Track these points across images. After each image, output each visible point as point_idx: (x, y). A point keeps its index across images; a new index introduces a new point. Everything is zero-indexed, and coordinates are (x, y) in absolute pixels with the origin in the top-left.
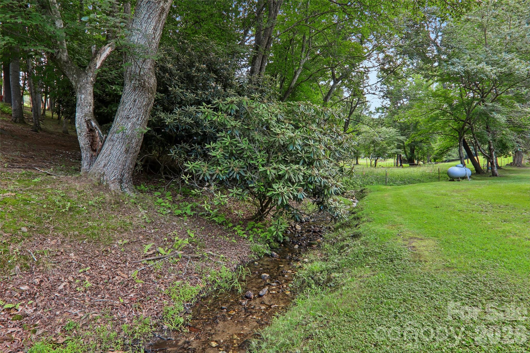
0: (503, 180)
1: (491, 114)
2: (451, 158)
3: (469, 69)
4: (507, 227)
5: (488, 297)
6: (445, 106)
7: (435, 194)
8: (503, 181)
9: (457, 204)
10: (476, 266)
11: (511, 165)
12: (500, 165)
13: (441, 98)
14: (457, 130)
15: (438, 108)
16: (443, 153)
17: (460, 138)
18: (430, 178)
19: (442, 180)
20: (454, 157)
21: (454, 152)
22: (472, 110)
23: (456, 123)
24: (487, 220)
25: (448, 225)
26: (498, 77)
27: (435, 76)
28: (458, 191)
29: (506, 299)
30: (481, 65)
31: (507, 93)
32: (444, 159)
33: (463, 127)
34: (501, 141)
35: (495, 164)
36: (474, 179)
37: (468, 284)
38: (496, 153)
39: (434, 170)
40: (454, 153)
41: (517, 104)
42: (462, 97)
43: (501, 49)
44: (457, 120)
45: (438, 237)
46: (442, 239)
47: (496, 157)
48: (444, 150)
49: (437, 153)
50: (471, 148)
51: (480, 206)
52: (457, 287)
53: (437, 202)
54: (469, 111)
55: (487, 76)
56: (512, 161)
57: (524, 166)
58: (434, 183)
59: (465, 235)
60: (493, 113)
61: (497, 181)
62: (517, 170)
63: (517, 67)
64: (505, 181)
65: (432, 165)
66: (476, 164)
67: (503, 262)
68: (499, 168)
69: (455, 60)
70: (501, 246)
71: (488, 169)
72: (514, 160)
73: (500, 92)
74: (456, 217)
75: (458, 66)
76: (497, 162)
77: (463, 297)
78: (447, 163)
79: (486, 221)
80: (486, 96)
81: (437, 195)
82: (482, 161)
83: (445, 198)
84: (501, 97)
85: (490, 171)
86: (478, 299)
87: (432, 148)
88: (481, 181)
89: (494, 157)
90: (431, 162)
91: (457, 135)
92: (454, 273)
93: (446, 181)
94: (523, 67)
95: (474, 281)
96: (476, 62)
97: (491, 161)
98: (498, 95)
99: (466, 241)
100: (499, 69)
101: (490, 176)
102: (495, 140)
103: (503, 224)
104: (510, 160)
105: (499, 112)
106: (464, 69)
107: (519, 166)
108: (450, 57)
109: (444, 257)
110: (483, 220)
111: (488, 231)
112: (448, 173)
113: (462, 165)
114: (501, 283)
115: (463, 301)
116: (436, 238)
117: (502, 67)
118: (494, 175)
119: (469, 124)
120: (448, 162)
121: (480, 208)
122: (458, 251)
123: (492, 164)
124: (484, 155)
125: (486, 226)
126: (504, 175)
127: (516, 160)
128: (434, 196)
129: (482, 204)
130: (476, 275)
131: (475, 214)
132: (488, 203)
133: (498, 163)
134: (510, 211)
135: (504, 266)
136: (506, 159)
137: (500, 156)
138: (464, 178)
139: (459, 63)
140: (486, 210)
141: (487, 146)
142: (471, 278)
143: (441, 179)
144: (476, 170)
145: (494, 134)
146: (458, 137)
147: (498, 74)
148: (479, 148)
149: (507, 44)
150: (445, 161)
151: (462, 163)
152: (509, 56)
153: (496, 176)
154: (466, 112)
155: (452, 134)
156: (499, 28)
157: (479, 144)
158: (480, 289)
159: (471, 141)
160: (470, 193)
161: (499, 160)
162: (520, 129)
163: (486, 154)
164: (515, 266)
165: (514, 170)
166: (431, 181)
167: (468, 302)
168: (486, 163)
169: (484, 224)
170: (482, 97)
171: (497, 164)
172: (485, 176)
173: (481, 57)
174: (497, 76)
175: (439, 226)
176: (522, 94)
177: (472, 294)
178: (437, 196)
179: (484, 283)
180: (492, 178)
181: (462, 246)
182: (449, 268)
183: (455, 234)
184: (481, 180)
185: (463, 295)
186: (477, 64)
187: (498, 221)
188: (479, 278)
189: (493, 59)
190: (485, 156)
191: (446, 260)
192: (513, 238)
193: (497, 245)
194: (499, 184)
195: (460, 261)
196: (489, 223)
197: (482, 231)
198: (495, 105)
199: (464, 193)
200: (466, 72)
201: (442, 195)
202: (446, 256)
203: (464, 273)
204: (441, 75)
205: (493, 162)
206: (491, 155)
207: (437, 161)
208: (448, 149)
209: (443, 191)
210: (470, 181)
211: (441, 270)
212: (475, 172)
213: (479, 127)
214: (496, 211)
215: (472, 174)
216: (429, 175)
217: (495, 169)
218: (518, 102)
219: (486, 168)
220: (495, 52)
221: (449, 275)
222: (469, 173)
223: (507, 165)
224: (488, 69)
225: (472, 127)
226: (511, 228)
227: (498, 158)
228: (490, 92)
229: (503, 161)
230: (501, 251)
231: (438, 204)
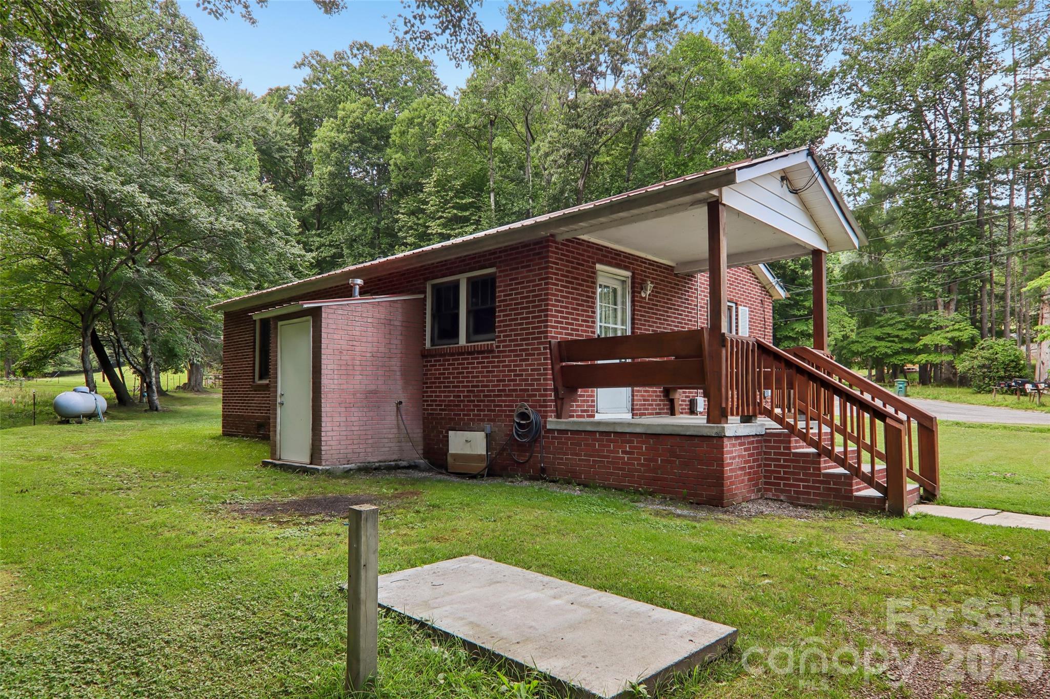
0: (169, 418)
1: (147, 289)
2: (67, 368)
3: (106, 189)
4: (162, 516)
5: (114, 658)
6: (53, 252)
7: (21, 457)
8: (167, 421)
9: (71, 479)
10: (96, 605)
11: (185, 388)
12: (164, 388)
13: (43, 233)
14: (77, 310)
15: (35, 254)
16: (46, 357)
17: (86, 329)
18: (11, 417)
19: (41, 422)
20: (72, 365)
21: (73, 356)
22: (111, 274)
23: (76, 294)
24: (128, 507)
25: (47, 531)
26: (162, 220)
27: (29, 179)
28: (76, 448)
29: (142, 650)
30: (128, 188)
31: (179, 253)
32: (50, 369)
33: (92, 307)
34: (166, 342)
35: (154, 387)
36: (113, 418)
37: (77, 646)
38: (157, 364)
39: (23, 397)
40: (73, 358)
41: (194, 278)
42: (90, 242)
43: (168, 169)
44: (78, 287)
45: (21, 562)
46: (30, 565)
47: (158, 373)
48: (47, 350)
49: (32, 357)
50: (108, 351)
51: (118, 479)
52: (55, 659)
53: (25, 478)
54: (105, 274)
55: (140, 214)
56: (186, 381)
57: (205, 391)
58: (22, 429)
59: (82, 546)
60: (151, 288)
61: (158, 422)
62: (193, 399)
63: (194, 212)
64: (172, 422)
65: (17, 383)
66: (117, 385)
67: (146, 584)
68: (162, 393)
69: (76, 158)
70: (146, 556)
71: (142, 396)
72: (189, 379)
73: (166, 249)
74: (66, 510)
75: (83, 174)
76: (158, 382)
77: (66, 675)
78: (55, 379)
79: (126, 510)
80: (139, 250)
81: (27, 459)
82: (131, 380)
83: (46, 465)
84: (165, 259)
85: (145, 400)
86: (94, 667)
87: (20, 342)
88: (127, 423)
89: (154, 374)
90: (15, 375)
91: (77, 320)
92: (51, 631)
93: (52, 423)
94: (203, 214)
95: (90, 635)
96: (120, 178)
97: (148, 380)
98: (160, 254)
99: (82, 558)
100: (164, 207)
101: (146, 411)
102: (154, 340)
103: (154, 510)
104: (183, 378)
105: (160, 288)
106: (96, 185)
107: (198, 391)
108: (65, 149)
109: (31, 605)
110: (121, 509)
111: (127, 529)
112: (57, 408)
113: (87, 389)
114: (137, 624)
115: (66, 682)
116: (17, 566)
117: (169, 204)
118: (153, 408)
119: (105, 300)
120: (58, 376)
121: (118, 483)
122: (63, 584)
123: (149, 386)
124: (134, 367)
125: (124, 519)
126: (171, 408)
127: (193, 379)
128: (18, 462)
129: (123, 475)
130: (94, 624)
131: (105, 497)
132: (134, 470)
133: (162, 384)
134: (171, 484)
135: (147, 592)
136: (176, 376)
137: (165, 370)
138: (92, 416)
139: (85, 168)
140: (130, 485)
141: (140, 350)
142: (85, 632)
143: (40, 418)
144: (118, 397)
145: (154, 328)
146: (80, 325)
147: (161, 215)
148: (124, 353)
149: (179, 163)
150: (52, 375)
151: (88, 384)
152: (182, 188)
153: (157, 410)
154: (99, 275)
155: (68, 317)
156: (166, 128)
157: (125, 344)
158: (99, 649)
159: (109, 336)
160: (102, 451)
161: (163, 377)
162: (199, 325)
163: (138, 367)
164: (163, 587)
165: (188, 399)
166: (14, 425)
167: (76, 680)
168: (138, 382)
169: (121, 516)
170: (132, 251)
171: (159, 387)
172: (136, 411)
173: (130, 171)
174: (159, 219)
175: (25, 536)
176: (202, 262)
177: (85, 662)
178: (26, 464)
179: (108, 635)
180: (150, 414)
181: (73, 570)
182: (40, 624)
183: (59, 549)
184: (127, 419)
185: (66, 671)
186: (123, 184)
187: (147, 506)
188: (100, 628)
189: (152, 183)
190: (137, 371)
191: (35, 611)
192: (167, 535)
193: (140, 555)
194: (160, 428)
195: (66, 604)
196: (130, 512)
197: (115, 532)
198: (155, 274)
199: (90, 452)
200: (101, 193)
201: (39, 459)
202: (36, 600)
203: (71, 627)
204: (43, 181)
205: (151, 382)
206: (147, 369)
207: (30, 374)
208: (57, 350)
209: (40, 450)
210: (106, 424)
211: (24, 634)
212: (117, 401)
213: (125, 311)
214: (146, 486)
215: (109, 407)
216: (10, 408)
217: (156, 397)
218: (195, 274)
219: (138, 393)
220: (157, 171)
221: (40, 639)
222: (103, 404)
223: (179, 387)
224: (142, 200)
225: (111, 308)
226: (167, 516)
227: (161, 374)
228: (146, 244)
229: (171, 380)
230: (144, 565)
231: (26, 481)
